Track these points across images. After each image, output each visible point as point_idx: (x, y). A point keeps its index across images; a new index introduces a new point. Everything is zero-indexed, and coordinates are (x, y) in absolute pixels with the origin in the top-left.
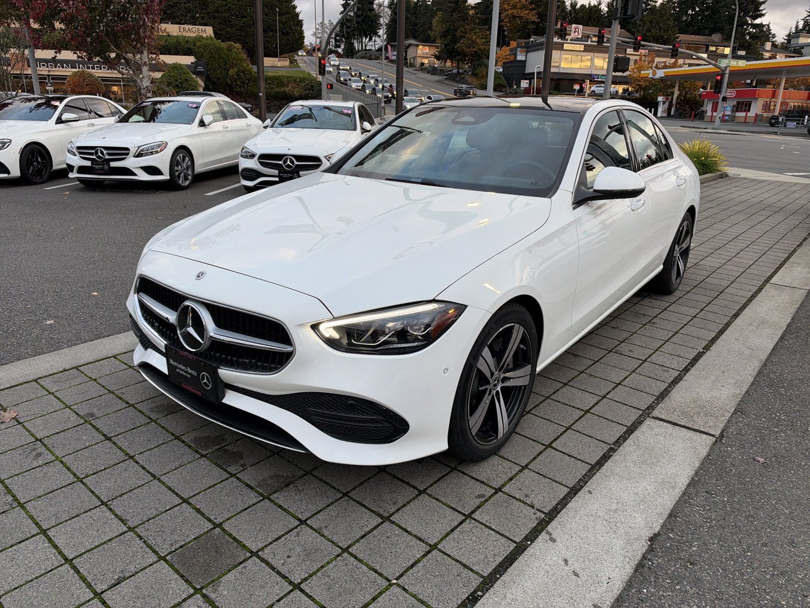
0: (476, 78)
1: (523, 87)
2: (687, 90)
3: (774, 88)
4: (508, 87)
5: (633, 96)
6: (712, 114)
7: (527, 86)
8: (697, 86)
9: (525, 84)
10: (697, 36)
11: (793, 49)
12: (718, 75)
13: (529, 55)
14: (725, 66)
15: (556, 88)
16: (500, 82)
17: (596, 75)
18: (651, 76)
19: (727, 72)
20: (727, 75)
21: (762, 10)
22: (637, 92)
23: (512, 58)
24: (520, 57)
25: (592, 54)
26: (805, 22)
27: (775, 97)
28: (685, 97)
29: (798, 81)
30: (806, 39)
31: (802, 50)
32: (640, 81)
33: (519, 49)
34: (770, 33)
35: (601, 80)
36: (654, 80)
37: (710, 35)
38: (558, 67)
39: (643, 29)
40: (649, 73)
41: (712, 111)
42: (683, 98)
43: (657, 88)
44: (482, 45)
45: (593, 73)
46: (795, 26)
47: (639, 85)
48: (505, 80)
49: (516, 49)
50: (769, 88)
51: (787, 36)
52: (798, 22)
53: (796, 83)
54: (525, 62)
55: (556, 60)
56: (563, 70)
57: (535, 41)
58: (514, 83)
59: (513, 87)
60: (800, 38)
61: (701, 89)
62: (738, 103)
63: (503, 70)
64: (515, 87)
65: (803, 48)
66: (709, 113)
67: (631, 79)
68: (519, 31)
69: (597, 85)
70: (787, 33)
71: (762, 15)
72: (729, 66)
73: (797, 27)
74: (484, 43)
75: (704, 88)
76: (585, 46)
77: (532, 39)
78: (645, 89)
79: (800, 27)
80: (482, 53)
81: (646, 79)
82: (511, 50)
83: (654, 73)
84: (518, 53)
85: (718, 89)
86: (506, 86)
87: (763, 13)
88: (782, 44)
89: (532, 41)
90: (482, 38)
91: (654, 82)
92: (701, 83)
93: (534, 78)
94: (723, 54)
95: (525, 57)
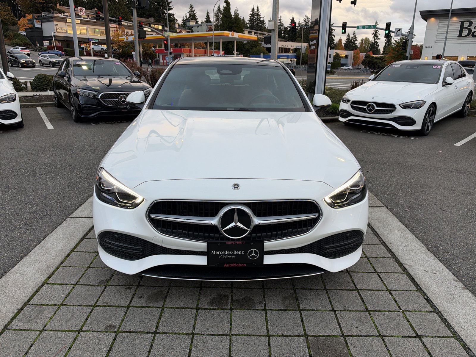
0: (7, 38)
1: (45, 46)
2: (146, 48)
3: (189, 48)
4: (33, 45)
5: (116, 51)
6: (163, 61)
7: (49, 45)
8: (151, 46)
9: (47, 43)
10: (141, 18)
11: (188, 27)
12: (165, 41)
13: (44, 24)
14: (167, 35)
15: (67, 46)
16: (26, 42)
17: (92, 39)
18: (125, 40)
19: (169, 39)
20: (169, 40)
21: (171, 6)
22: (119, 49)
23: (30, 26)
24: (37, 25)
25: (86, 26)
26: (190, 14)
27: (191, 52)
28: (146, 52)
29: (196, 44)
30: (193, 23)
31: (193, 28)
32: (119, 43)
33: (35, 20)
34: (175, 19)
35: (95, 42)
36: (127, 42)
37: (148, 18)
38: (65, 33)
39: (112, 12)
40: (124, 38)
41: (163, 60)
42: (145, 52)
43: (130, 47)
44: (6, 16)
45: (89, 38)
46: (185, 16)
47: (119, 45)
48: (29, 40)
49: (33, 19)
50: (187, 48)
51: (182, 21)
52: (186, 14)
53: (196, 45)
54: (41, 28)
55: (64, 29)
56: (70, 35)
57: (46, 15)
58: (37, 42)
59: (37, 45)
60: (190, 22)
61: (153, 48)
62: (175, 55)
63: (26, 34)
64: (38, 45)
65: (192, 27)
66: (161, 61)
67: (114, 41)
68: (30, 8)
69: (94, 45)
70: (182, 19)
71: (171, 9)
72: (169, 36)
73: (186, 16)
74: (7, 14)
75: (155, 47)
76: (81, 20)
77: (43, 14)
78: (123, 47)
79: (188, 16)
80: (7, 21)
81: (123, 41)
82: (29, 20)
83: (127, 39)
84: (35, 23)
85: (167, 48)
86: (31, 45)
87: (172, 8)
88: (181, 24)
89: (44, 15)
90: (4, 11)
91: (127, 43)
92: (152, 45)
93: (53, 40)
94: (159, 29)
95: (41, 25)
